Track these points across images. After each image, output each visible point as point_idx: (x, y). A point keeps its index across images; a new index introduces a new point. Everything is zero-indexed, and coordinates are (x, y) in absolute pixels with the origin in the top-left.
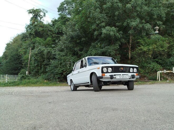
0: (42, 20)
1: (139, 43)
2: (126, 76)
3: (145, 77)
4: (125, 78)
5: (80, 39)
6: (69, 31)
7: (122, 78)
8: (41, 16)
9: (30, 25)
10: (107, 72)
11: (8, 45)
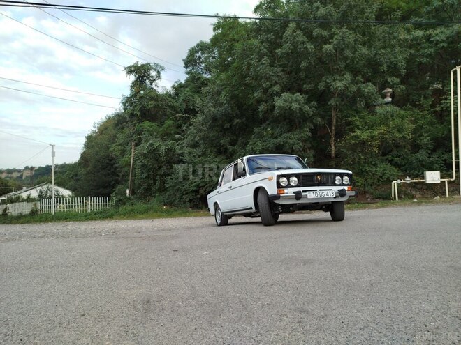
0: (153, 86)
1: (352, 125)
2: (329, 194)
3: (366, 192)
4: (326, 196)
5: (231, 120)
6: (207, 106)
7: (319, 196)
8: (152, 77)
9: (132, 96)
10: (289, 186)
11: (90, 139)
